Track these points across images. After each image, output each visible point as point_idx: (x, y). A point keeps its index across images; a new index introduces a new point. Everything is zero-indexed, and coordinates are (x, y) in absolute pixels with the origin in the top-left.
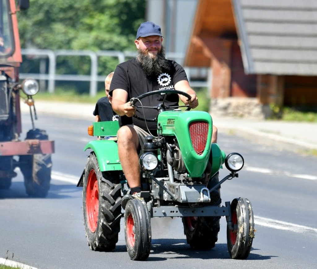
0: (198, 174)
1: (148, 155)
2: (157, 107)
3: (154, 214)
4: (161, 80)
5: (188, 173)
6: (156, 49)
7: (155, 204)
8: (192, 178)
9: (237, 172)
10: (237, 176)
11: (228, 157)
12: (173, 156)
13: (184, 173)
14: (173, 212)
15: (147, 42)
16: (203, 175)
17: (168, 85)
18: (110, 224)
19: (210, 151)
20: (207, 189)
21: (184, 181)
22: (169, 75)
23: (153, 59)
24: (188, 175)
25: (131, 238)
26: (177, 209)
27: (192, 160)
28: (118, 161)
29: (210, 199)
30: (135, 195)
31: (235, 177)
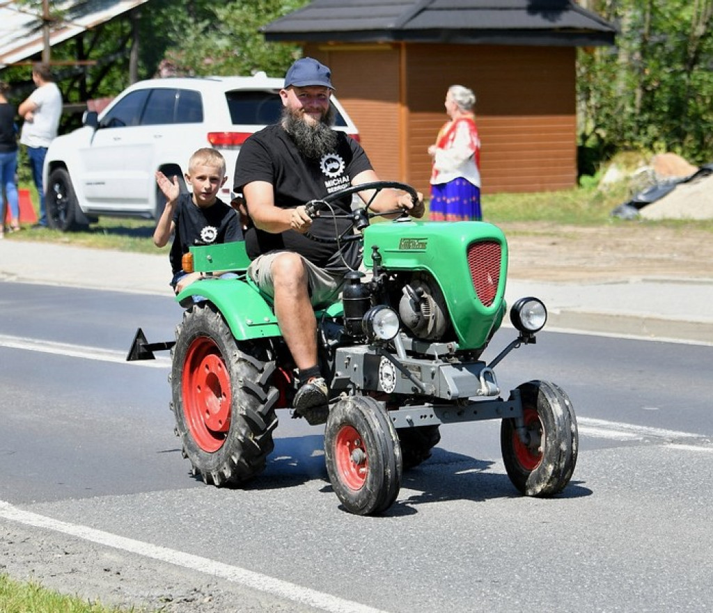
1: (381, 311)
2: (352, 216)
4: (326, 167)
6: (318, 110)
9: (534, 335)
10: (533, 341)
11: (519, 307)
12: (417, 309)
14: (425, 416)
15: (303, 97)
17: (339, 175)
18: (258, 438)
20: (492, 371)
22: (340, 157)
23: (313, 128)
24: (457, 345)
25: (345, 473)
26: (431, 411)
27: (474, 318)
28: (266, 319)
29: (499, 389)
31: (530, 343)
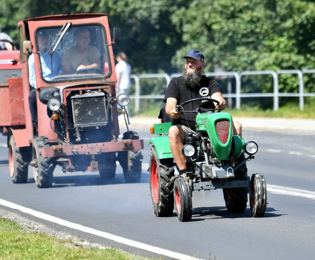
0: (225, 157)
1: (187, 146)
2: (195, 111)
3: (195, 188)
4: (201, 92)
5: (217, 157)
7: (198, 181)
8: (221, 161)
9: (253, 155)
10: (253, 158)
11: (246, 145)
12: (206, 146)
13: (214, 158)
14: (208, 186)
16: (228, 158)
18: (167, 196)
19: (232, 140)
20: (232, 168)
21: (215, 163)
22: (207, 88)
24: (217, 159)
26: (211, 184)
27: (219, 148)
28: (170, 151)
29: (234, 175)
30: (183, 175)
31: (252, 159)
